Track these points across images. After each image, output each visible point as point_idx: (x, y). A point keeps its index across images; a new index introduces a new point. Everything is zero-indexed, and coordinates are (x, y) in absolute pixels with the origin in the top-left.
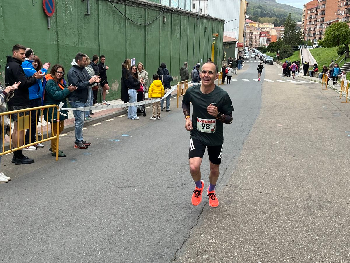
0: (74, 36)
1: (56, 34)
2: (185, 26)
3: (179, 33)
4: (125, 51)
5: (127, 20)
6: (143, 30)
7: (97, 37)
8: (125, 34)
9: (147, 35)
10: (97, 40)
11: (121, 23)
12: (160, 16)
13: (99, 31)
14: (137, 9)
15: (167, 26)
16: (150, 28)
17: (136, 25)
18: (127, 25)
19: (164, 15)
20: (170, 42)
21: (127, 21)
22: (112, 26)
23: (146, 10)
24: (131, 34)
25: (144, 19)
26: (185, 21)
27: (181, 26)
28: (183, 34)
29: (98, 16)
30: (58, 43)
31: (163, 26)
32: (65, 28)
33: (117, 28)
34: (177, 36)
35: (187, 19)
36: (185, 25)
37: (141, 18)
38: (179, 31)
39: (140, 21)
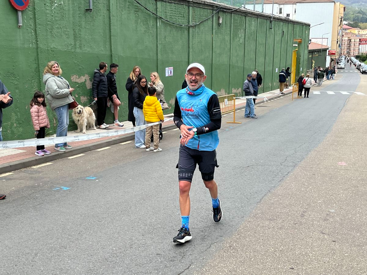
0: (67, 38)
1: (33, 34)
2: (253, 30)
3: (243, 37)
4: (155, 58)
5: (158, 19)
6: (186, 32)
7: (108, 40)
8: (155, 37)
9: (193, 39)
10: (108, 43)
11: (149, 22)
12: (213, 16)
13: (110, 31)
14: (175, 6)
15: (224, 28)
16: (197, 31)
17: (173, 26)
18: (158, 25)
19: (219, 15)
20: (229, 48)
21: (158, 21)
22: (134, 25)
23: (191, 8)
24: (165, 37)
25: (188, 19)
26: (253, 24)
27: (245, 29)
28: (249, 38)
29: (110, 12)
30: (37, 46)
31: (219, 28)
32: (49, 27)
33: (142, 28)
34: (239, 41)
35: (255, 20)
36: (253, 28)
37: (183, 18)
38: (243, 35)
39: (181, 21)
